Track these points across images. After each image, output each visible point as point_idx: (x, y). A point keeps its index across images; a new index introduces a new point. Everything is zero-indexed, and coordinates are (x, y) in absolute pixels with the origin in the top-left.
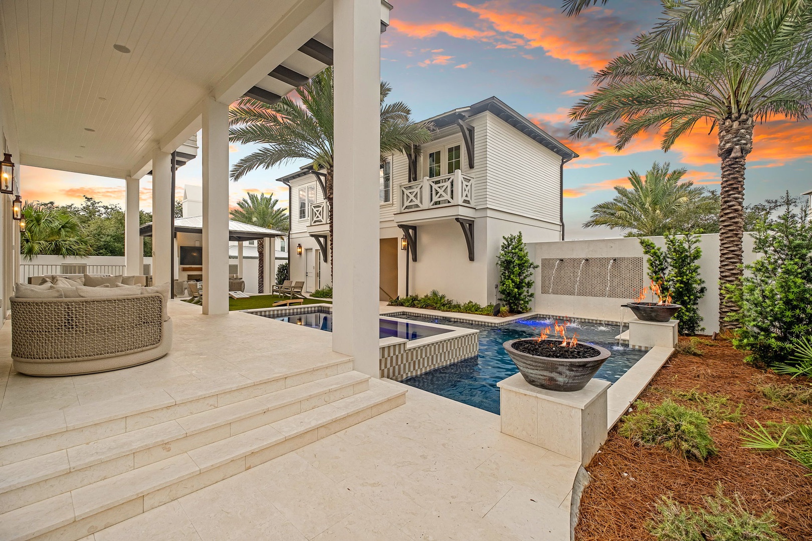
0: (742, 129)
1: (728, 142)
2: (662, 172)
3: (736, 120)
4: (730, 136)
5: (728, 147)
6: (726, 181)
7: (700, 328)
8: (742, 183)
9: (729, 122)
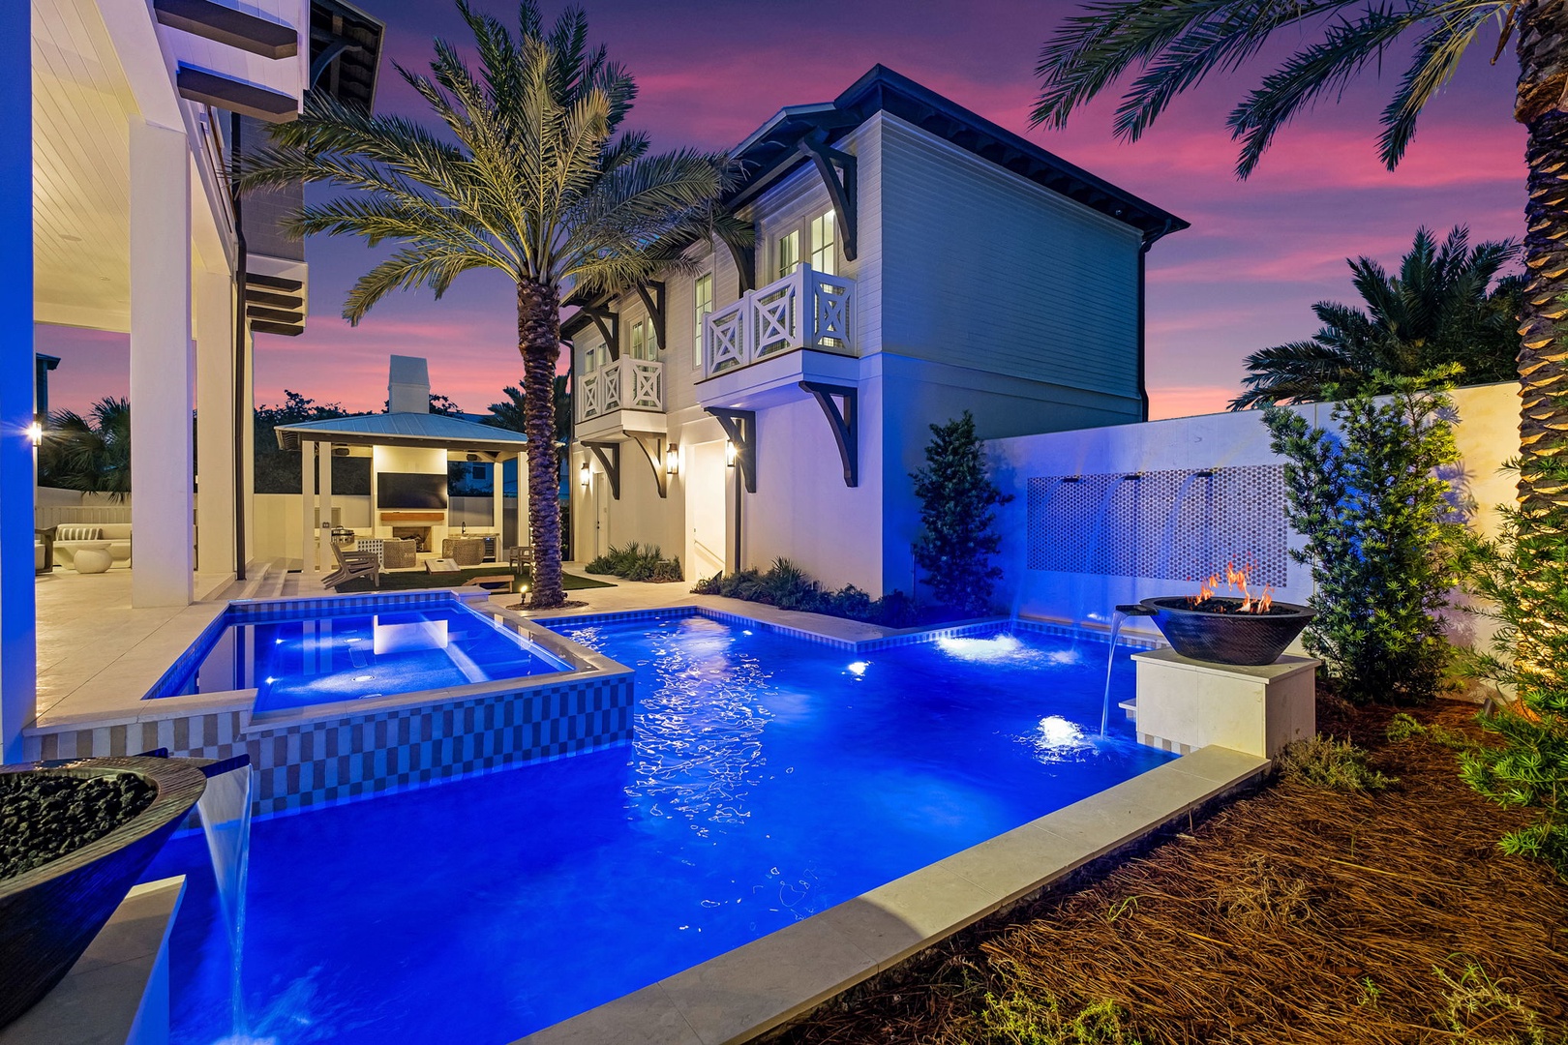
2: (1445, 253)
5: (1545, 78)
6: (1543, 198)
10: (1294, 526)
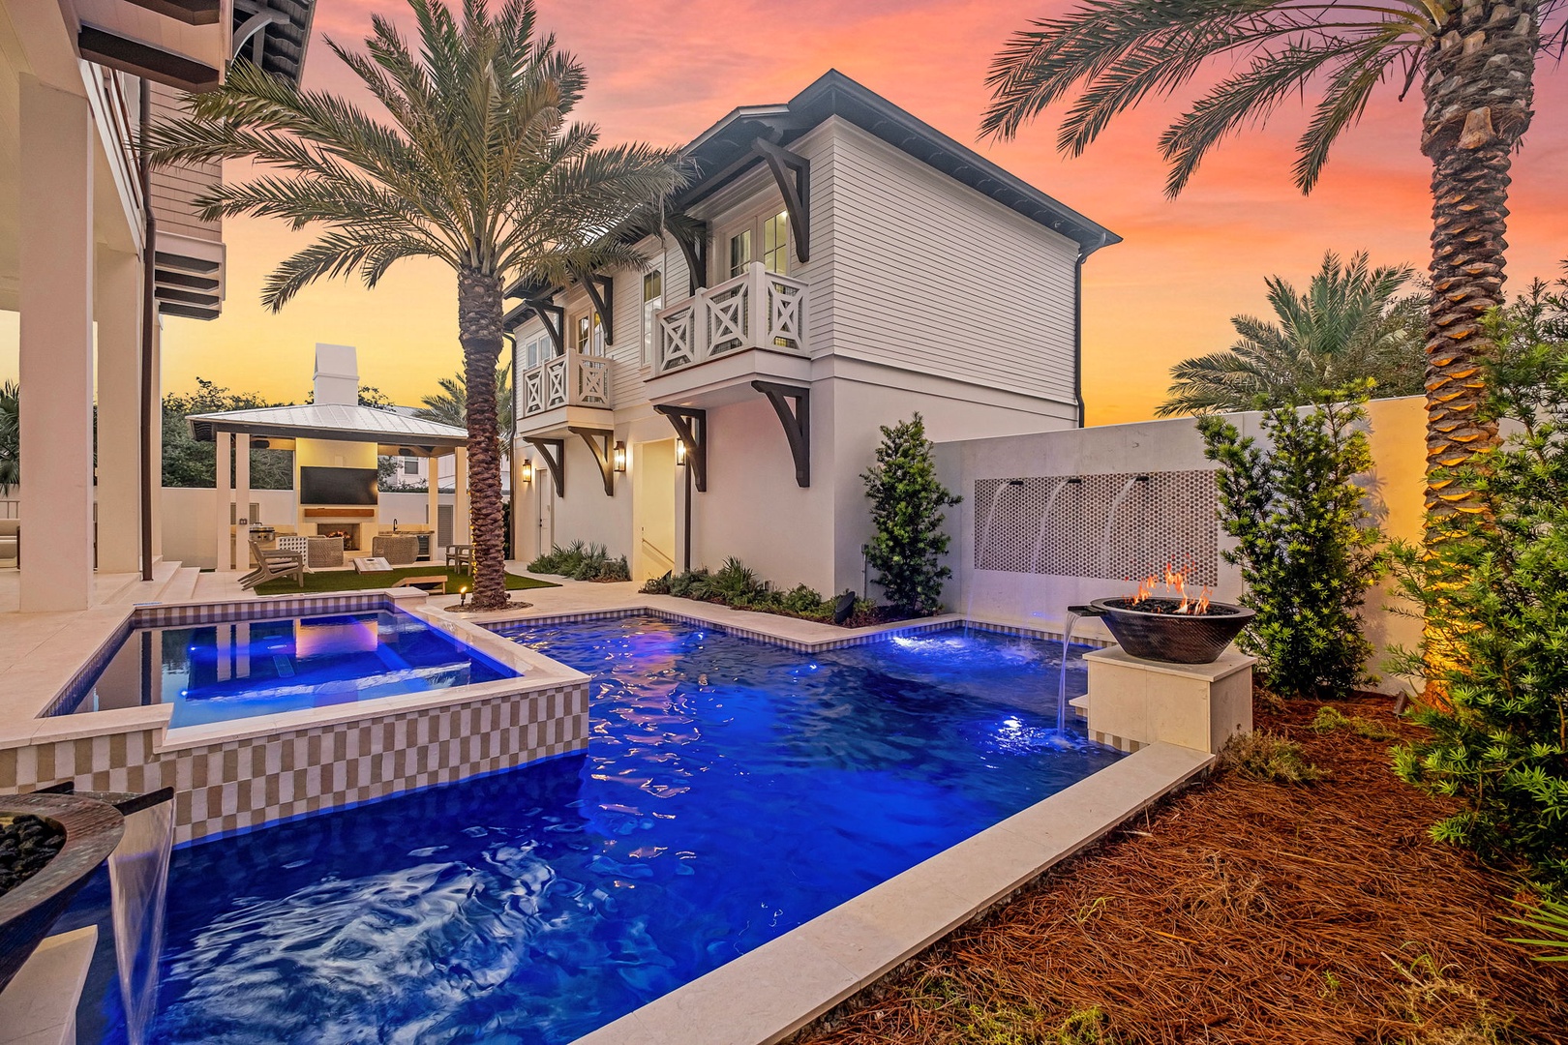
0: (1497, 51)
1: (1450, 102)
2: (1349, 274)
3: (1474, 29)
4: (1457, 80)
5: (1448, 116)
6: (1446, 226)
7: (1363, 677)
8: (1498, 227)
9: (1453, 39)
10: (1226, 529)
